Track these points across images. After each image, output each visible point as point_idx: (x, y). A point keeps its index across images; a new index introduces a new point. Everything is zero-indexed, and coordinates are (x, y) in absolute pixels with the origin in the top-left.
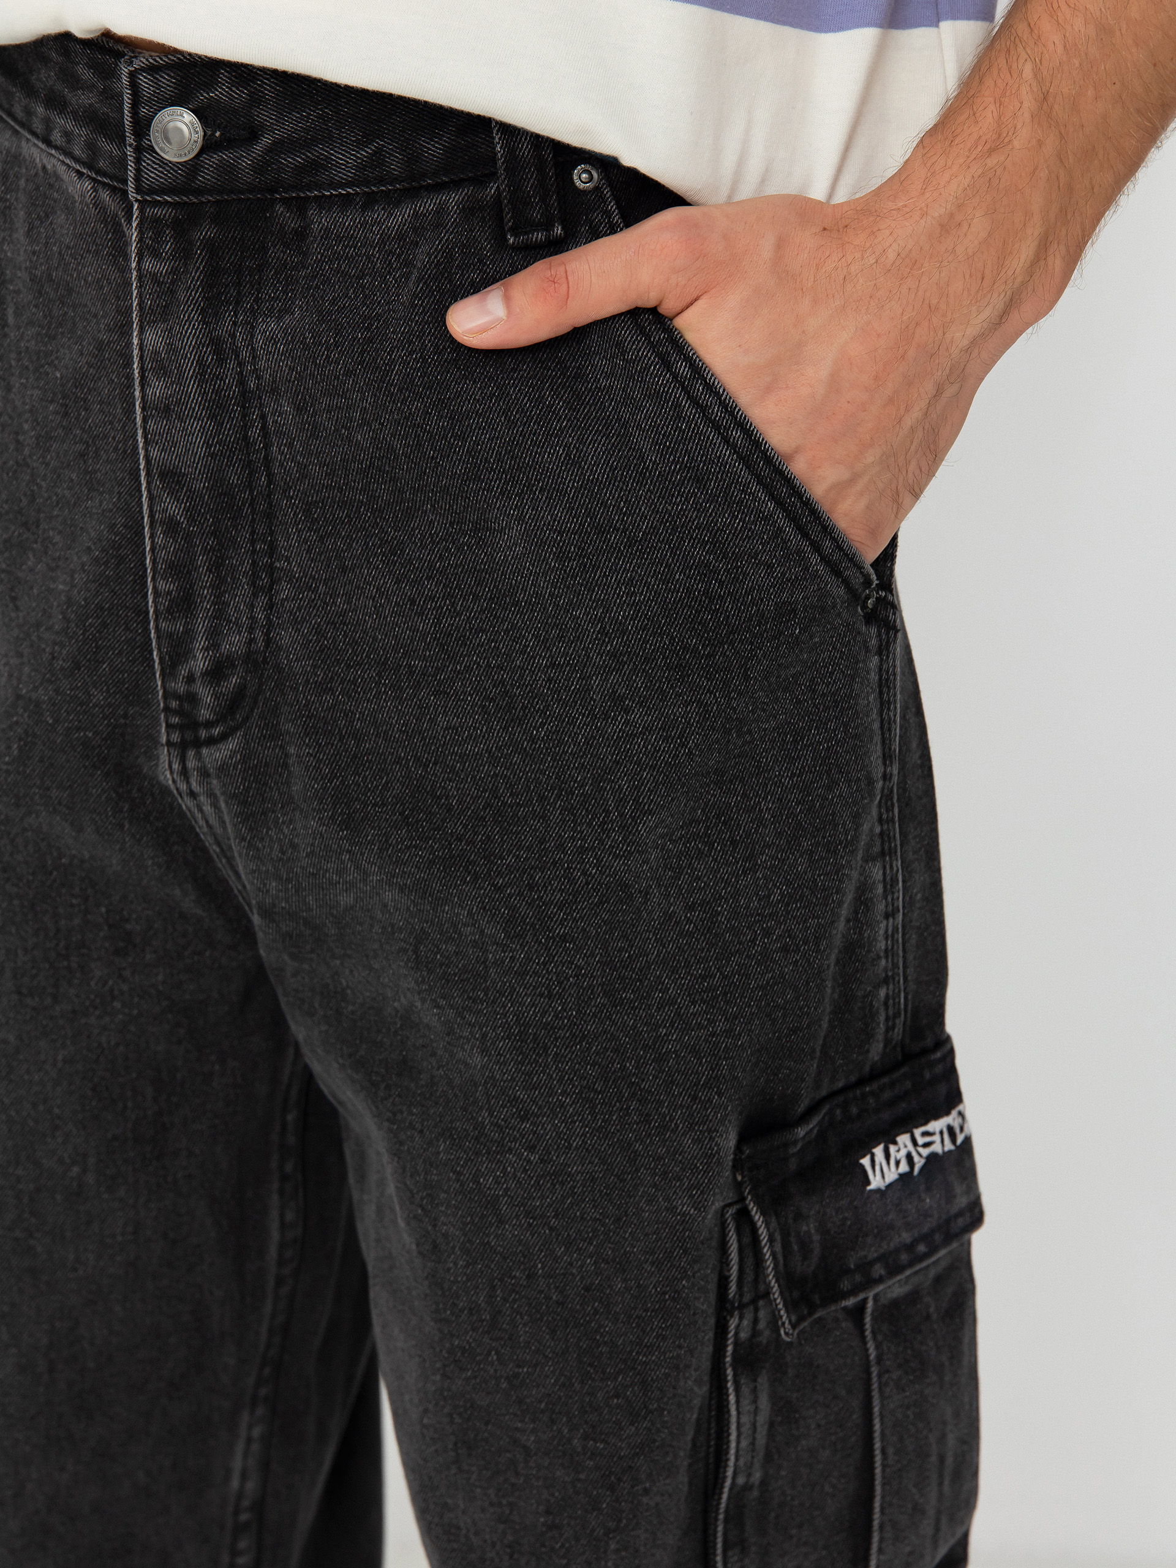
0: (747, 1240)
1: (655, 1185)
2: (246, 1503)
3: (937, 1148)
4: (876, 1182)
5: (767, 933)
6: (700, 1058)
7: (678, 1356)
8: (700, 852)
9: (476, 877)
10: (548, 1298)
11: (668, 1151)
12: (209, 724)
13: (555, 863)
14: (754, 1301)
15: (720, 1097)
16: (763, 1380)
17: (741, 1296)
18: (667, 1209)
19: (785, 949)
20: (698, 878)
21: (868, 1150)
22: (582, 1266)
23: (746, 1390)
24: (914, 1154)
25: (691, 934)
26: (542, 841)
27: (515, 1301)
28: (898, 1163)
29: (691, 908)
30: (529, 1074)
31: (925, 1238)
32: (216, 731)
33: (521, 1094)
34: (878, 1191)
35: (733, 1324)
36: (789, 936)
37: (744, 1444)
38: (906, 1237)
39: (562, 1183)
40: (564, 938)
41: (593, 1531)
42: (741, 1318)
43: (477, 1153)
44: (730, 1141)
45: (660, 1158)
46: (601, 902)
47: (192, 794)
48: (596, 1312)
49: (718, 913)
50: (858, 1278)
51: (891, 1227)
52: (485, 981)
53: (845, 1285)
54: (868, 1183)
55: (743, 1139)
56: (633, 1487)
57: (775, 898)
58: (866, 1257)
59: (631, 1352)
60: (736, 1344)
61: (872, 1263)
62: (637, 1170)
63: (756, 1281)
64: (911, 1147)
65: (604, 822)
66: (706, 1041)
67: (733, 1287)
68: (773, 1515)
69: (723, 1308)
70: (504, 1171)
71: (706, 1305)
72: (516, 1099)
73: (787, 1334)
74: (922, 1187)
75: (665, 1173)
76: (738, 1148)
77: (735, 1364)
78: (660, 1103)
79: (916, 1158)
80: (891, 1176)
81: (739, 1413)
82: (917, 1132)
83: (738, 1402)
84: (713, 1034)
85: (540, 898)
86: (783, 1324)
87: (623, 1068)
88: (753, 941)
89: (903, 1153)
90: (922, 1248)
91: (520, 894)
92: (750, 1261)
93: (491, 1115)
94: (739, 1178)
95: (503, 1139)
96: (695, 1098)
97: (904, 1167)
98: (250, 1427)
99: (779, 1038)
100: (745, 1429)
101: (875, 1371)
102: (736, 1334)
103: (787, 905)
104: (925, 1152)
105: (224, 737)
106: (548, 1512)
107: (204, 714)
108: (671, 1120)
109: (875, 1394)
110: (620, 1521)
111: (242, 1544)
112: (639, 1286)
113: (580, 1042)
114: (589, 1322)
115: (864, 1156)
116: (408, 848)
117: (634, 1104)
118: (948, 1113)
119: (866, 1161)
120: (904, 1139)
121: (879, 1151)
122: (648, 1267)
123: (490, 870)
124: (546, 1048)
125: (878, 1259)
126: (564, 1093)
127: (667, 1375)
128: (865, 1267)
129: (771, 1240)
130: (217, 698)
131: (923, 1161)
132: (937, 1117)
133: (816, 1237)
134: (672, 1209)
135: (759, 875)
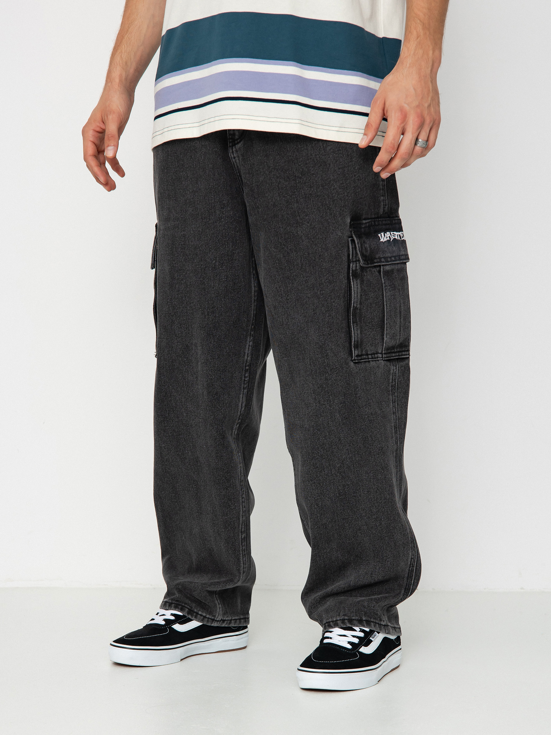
0: (354, 246)
1: (333, 230)
2: (248, 364)
3: (396, 237)
4: (382, 240)
5: (355, 176)
6: (342, 201)
7: (339, 269)
8: (341, 157)
9: (295, 164)
10: (312, 259)
11: (336, 222)
12: (237, 139)
13: (310, 158)
14: (356, 261)
15: (346, 209)
16: (358, 281)
17: (353, 259)
18: (336, 235)
19: (358, 180)
20: (341, 162)
21: (380, 233)
22: (318, 250)
23: (355, 282)
24: (391, 237)
25: (339, 174)
26: (307, 154)
27: (306, 261)
28: (387, 237)
29: (340, 169)
30: (307, 206)
31: (395, 257)
32: (239, 141)
33: (306, 210)
34: (382, 242)
35: (351, 265)
36: (359, 177)
37: (355, 296)
38: (389, 255)
39: (314, 230)
40: (313, 174)
41: (323, 311)
42: (353, 264)
43: (297, 227)
44: (348, 220)
45: (334, 223)
46: (320, 166)
47: (234, 158)
48: (322, 261)
49: (345, 170)
50: (378, 260)
51: (386, 251)
52: (296, 187)
53: (375, 261)
54: (380, 240)
55: (352, 220)
56: (331, 300)
57: (356, 168)
58: (380, 256)
59: (329, 269)
60: (352, 270)
61: (381, 258)
62: (329, 226)
63: (356, 256)
64: (390, 235)
65: (320, 149)
66: (343, 197)
67: (351, 256)
68: (363, 319)
69: (349, 262)
70: (303, 229)
71: (345, 258)
72: (305, 212)
73: (362, 264)
74: (393, 245)
75: (335, 227)
76: (350, 222)
77: (352, 275)
78: (334, 211)
79: (391, 238)
80: (385, 240)
81: (354, 287)
82: (392, 233)
83: (353, 284)
84: (344, 196)
85: (308, 166)
86: (361, 261)
87: (326, 203)
88: (352, 177)
89: (388, 236)
90: (393, 259)
91: (304, 166)
92: (354, 252)
93: (299, 217)
94: (351, 230)
95: (302, 222)
96: (341, 209)
97: (388, 239)
98: (249, 342)
99: (358, 199)
100: (355, 292)
101: (384, 285)
102: (352, 268)
103: (359, 170)
104: (394, 237)
105: (240, 142)
106: (313, 311)
107: (237, 137)
108: (336, 214)
109: (384, 291)
110: (328, 308)
111: (247, 375)
112: (331, 253)
113: (317, 197)
114: (320, 264)
115: (379, 234)
116: (280, 159)
117: (328, 211)
118: (399, 232)
119: (379, 235)
120: (388, 233)
121: (382, 234)
122: (332, 249)
123: (297, 162)
124: (310, 199)
125: (383, 258)
126: (314, 209)
127: (337, 273)
128: (380, 258)
129: (358, 243)
130: (239, 133)
131: (393, 239)
132: (397, 232)
133: (369, 249)
134: (337, 235)
135: (353, 163)
